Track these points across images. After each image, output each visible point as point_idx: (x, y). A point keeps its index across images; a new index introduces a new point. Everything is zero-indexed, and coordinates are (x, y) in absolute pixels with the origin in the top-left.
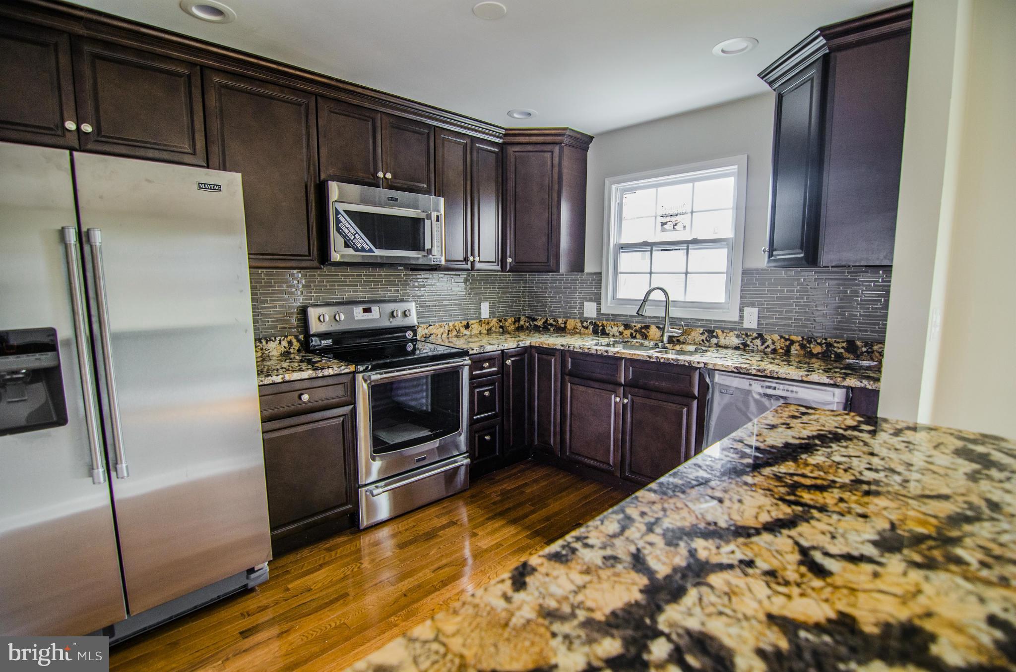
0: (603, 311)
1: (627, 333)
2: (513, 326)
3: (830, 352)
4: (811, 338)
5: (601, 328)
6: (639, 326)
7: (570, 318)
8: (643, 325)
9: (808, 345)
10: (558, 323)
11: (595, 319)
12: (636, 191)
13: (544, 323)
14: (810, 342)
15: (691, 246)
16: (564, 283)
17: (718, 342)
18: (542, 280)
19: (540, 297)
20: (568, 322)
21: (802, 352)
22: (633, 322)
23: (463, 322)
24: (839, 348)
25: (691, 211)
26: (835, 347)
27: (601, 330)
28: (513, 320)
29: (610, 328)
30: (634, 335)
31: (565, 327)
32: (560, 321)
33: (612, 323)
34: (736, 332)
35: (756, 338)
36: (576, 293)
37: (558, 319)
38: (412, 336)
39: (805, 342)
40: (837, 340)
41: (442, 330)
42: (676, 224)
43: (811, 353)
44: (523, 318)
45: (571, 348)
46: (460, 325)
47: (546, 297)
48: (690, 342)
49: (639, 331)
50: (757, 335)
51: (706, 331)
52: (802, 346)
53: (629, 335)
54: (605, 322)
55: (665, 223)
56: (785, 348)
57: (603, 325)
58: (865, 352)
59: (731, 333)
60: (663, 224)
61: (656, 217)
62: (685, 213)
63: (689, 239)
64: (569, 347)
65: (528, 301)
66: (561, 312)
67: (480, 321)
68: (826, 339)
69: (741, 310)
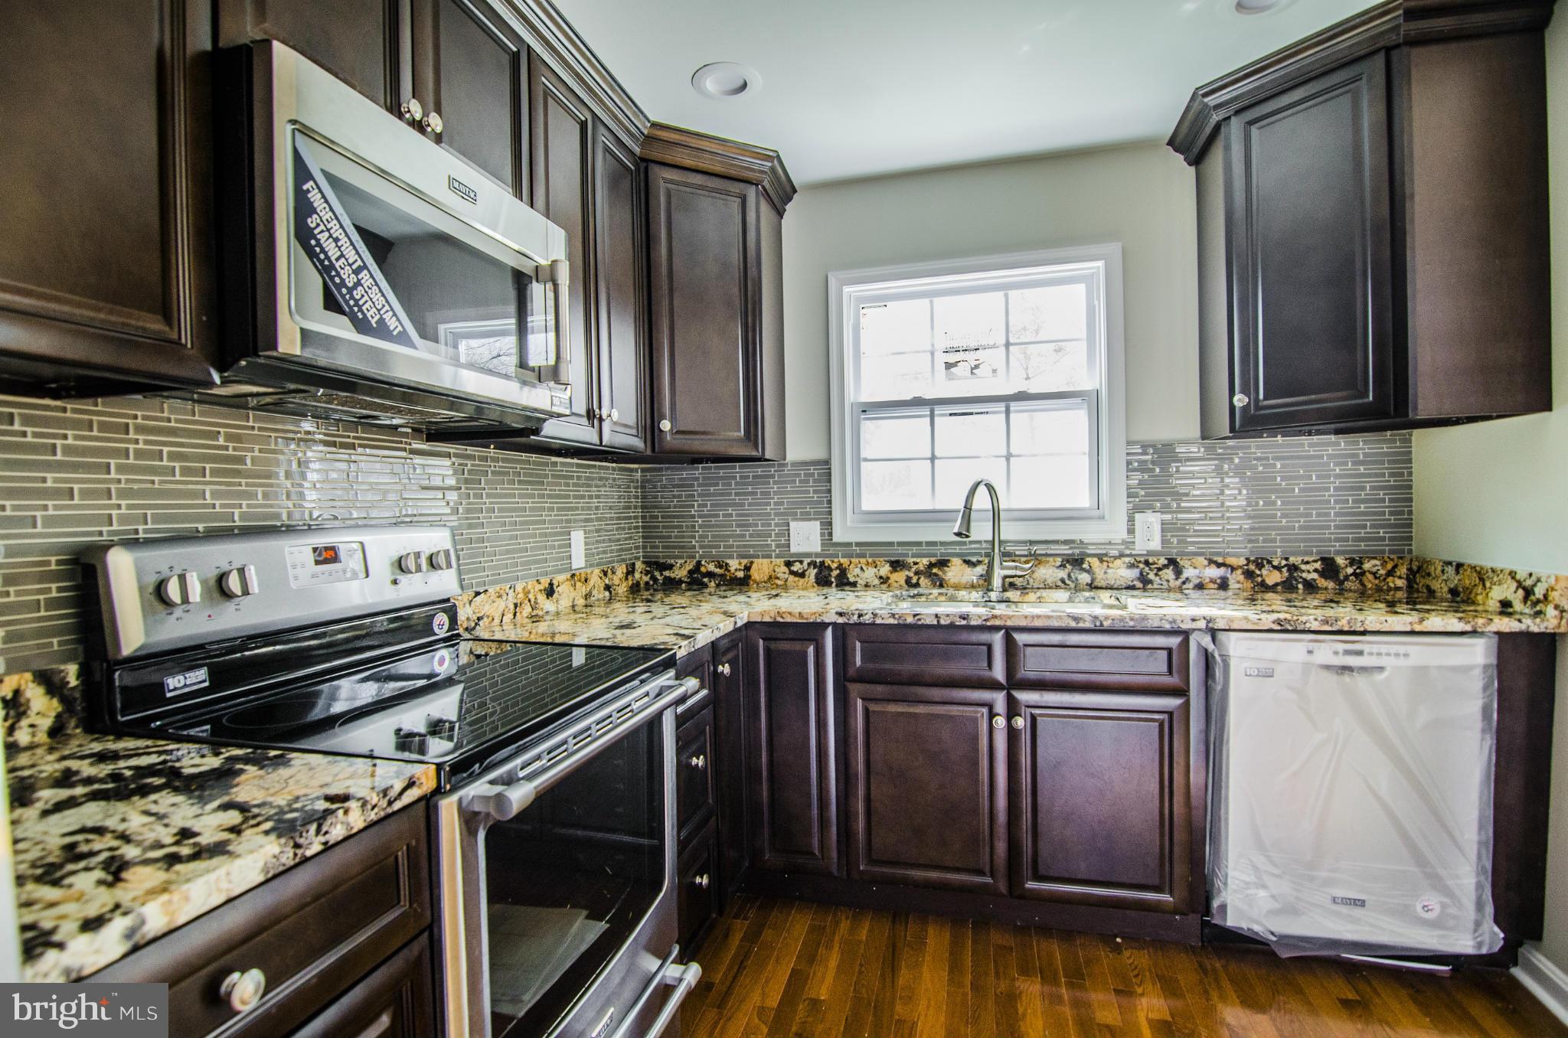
0: (837, 537)
1: (900, 577)
2: (624, 584)
3: (1296, 580)
4: (1262, 559)
5: (835, 573)
6: (925, 561)
7: (758, 557)
8: (933, 560)
9: (1258, 572)
10: (727, 570)
11: (817, 555)
12: (887, 304)
13: (690, 572)
14: (1260, 566)
15: (1014, 406)
16: (737, 484)
17: (1093, 580)
18: (681, 479)
19: (674, 517)
20: (754, 566)
21: (1249, 585)
22: (907, 555)
23: (542, 581)
24: (1309, 572)
25: (1004, 342)
26: (1304, 571)
27: (838, 577)
28: (625, 571)
29: (857, 571)
30: (914, 581)
31: (747, 577)
32: (734, 564)
33: (863, 560)
34: (1127, 560)
35: (1165, 566)
36: (769, 504)
37: (728, 561)
38: (446, 627)
39: (1252, 567)
40: (1306, 559)
41: (501, 604)
42: (977, 367)
43: (1263, 584)
44: (639, 565)
45: (866, 617)
46: (537, 589)
47: (693, 516)
48: (1036, 586)
49: (928, 573)
50: (1166, 562)
51: (1068, 561)
52: (1249, 575)
53: (903, 582)
54: (845, 561)
55: (955, 364)
56: (1218, 581)
57: (840, 566)
58: (1351, 575)
59: (1118, 562)
60: (949, 366)
61: (932, 354)
62: (994, 346)
63: (1011, 392)
64: (860, 616)
65: (643, 527)
66: (732, 546)
67: (573, 575)
68: (1287, 559)
69: (1131, 520)
